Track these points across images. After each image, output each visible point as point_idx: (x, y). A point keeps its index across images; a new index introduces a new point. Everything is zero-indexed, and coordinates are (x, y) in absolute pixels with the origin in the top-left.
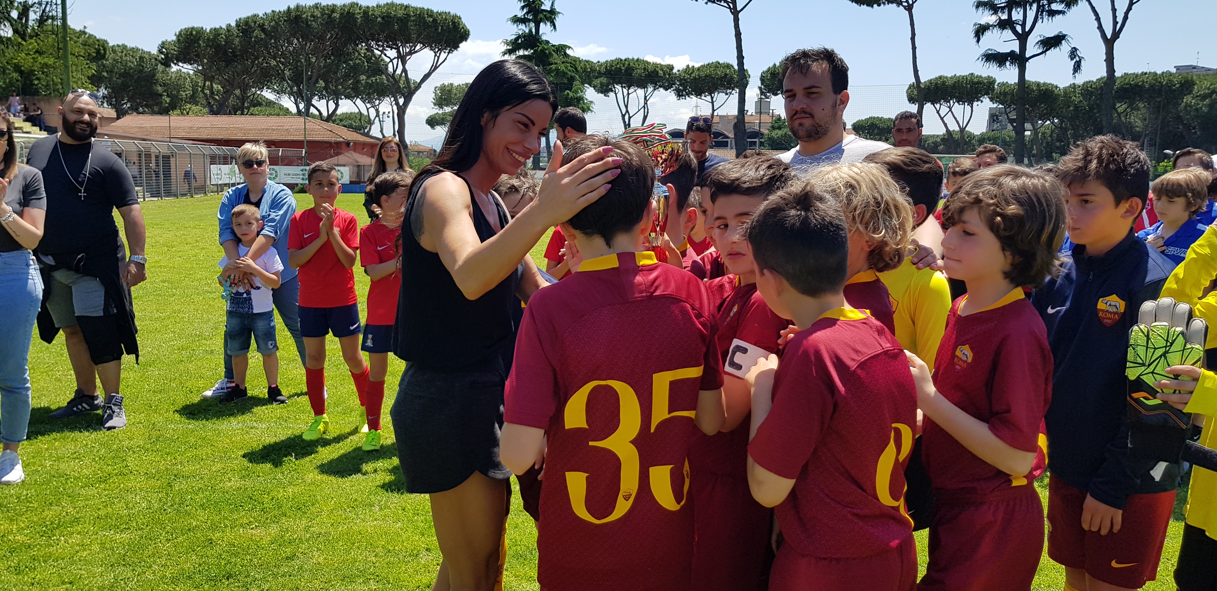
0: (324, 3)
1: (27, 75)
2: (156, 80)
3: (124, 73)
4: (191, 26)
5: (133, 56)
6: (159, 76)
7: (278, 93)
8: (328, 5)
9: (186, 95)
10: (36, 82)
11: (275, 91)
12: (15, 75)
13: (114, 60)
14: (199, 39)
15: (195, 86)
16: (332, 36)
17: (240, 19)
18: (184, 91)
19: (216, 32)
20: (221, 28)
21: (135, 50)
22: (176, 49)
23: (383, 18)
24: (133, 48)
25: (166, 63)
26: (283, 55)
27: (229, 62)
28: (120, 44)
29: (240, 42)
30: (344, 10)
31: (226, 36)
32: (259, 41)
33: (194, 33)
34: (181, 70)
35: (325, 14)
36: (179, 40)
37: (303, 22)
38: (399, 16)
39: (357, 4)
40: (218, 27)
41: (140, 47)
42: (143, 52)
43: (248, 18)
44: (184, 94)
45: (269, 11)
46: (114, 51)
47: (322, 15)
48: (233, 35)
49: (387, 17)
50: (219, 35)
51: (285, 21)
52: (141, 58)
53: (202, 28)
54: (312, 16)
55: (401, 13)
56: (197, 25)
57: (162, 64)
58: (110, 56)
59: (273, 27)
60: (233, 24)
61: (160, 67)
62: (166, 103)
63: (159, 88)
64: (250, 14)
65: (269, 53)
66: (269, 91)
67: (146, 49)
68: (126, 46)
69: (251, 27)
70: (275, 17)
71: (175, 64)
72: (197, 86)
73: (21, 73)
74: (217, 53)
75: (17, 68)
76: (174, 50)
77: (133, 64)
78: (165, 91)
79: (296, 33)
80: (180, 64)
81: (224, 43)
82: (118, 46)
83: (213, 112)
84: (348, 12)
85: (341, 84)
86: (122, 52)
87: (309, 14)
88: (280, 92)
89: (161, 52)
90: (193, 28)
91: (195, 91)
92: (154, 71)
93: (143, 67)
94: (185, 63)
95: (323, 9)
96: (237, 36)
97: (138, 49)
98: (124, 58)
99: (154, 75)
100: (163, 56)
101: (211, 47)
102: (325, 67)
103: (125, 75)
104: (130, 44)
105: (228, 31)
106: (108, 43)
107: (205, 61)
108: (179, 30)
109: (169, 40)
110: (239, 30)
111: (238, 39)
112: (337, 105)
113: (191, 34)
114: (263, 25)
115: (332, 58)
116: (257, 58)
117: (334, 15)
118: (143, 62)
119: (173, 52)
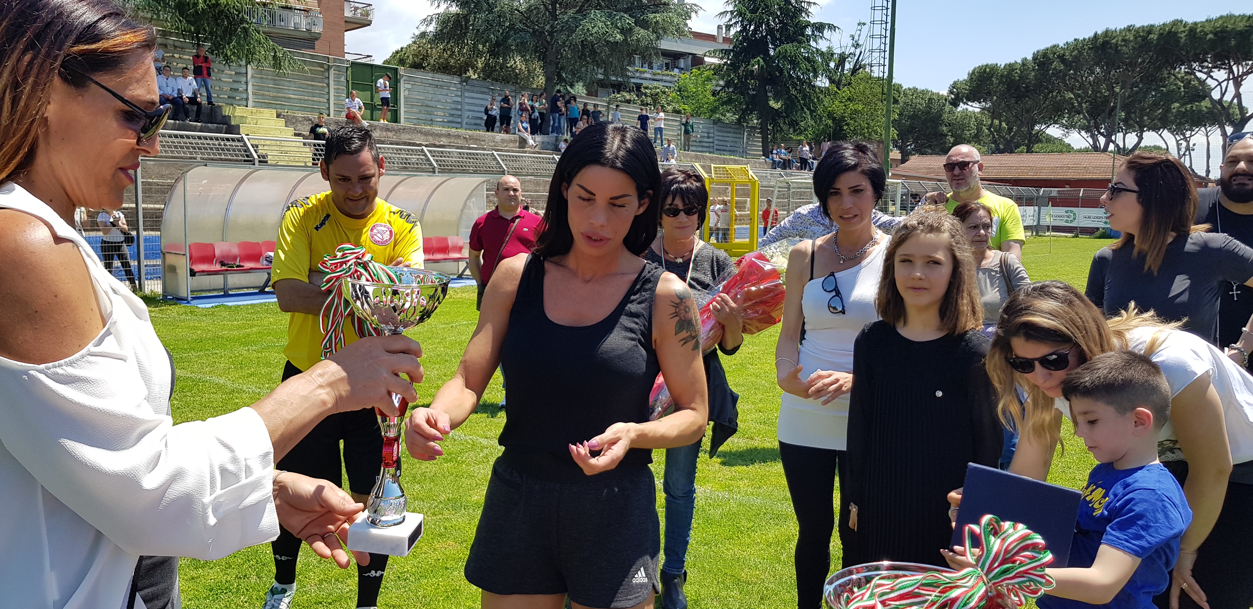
0: (1138, 25)
2: (942, 120)
4: (985, 64)
5: (922, 99)
6: (945, 116)
7: (1066, 128)
8: (1143, 27)
9: (970, 134)
11: (1063, 125)
13: (905, 103)
14: (992, 76)
15: (980, 124)
16: (1143, 62)
17: (1038, 52)
18: (969, 130)
19: (1011, 67)
20: (1016, 63)
22: (967, 87)
23: (1215, 34)
24: (923, 91)
25: (955, 103)
26: (1082, 86)
27: (1019, 98)
28: (911, 87)
29: (1035, 75)
30: (1164, 30)
31: (1020, 70)
32: (1057, 73)
33: (988, 70)
34: (967, 109)
35: (1140, 36)
36: (971, 79)
37: (1111, 48)
38: (1239, 29)
39: (1181, 21)
40: (1013, 62)
41: (930, 89)
42: (933, 94)
43: (1047, 49)
44: (968, 133)
45: (1071, 40)
46: (905, 95)
47: (1136, 38)
48: (1028, 68)
49: (1221, 32)
50: (1013, 70)
51: (1090, 48)
52: (930, 99)
53: (997, 65)
54: (1123, 40)
55: (1241, 26)
57: (951, 104)
58: (902, 100)
59: (1075, 57)
60: (1030, 57)
61: (948, 107)
63: (945, 128)
65: (1065, 85)
66: (1057, 126)
67: (936, 91)
68: (917, 89)
69: (1050, 59)
70: (1078, 46)
71: (964, 103)
72: (982, 124)
74: (1008, 90)
76: (965, 89)
77: (922, 105)
78: (949, 131)
79: (1100, 61)
80: (970, 103)
81: (1018, 78)
82: (909, 89)
83: (998, 151)
84: (1170, 32)
85: (1147, 114)
86: (913, 95)
87: (1120, 38)
88: (1069, 127)
89: (951, 92)
90: (987, 65)
91: (979, 130)
93: (931, 108)
94: (973, 102)
95: (1137, 31)
96: (1034, 70)
97: (928, 91)
98: (914, 101)
99: (941, 116)
100: (953, 96)
101: (1004, 83)
102: (1129, 97)
103: (914, 117)
104: (921, 87)
105: (1024, 64)
106: (902, 88)
107: (995, 98)
108: (972, 68)
109: (961, 79)
110: (1035, 63)
111: (1033, 73)
112: (1141, 138)
113: (985, 71)
114: (1064, 55)
115: (1141, 86)
116: (1052, 92)
117: (1151, 36)
118: (932, 103)
119: (964, 91)
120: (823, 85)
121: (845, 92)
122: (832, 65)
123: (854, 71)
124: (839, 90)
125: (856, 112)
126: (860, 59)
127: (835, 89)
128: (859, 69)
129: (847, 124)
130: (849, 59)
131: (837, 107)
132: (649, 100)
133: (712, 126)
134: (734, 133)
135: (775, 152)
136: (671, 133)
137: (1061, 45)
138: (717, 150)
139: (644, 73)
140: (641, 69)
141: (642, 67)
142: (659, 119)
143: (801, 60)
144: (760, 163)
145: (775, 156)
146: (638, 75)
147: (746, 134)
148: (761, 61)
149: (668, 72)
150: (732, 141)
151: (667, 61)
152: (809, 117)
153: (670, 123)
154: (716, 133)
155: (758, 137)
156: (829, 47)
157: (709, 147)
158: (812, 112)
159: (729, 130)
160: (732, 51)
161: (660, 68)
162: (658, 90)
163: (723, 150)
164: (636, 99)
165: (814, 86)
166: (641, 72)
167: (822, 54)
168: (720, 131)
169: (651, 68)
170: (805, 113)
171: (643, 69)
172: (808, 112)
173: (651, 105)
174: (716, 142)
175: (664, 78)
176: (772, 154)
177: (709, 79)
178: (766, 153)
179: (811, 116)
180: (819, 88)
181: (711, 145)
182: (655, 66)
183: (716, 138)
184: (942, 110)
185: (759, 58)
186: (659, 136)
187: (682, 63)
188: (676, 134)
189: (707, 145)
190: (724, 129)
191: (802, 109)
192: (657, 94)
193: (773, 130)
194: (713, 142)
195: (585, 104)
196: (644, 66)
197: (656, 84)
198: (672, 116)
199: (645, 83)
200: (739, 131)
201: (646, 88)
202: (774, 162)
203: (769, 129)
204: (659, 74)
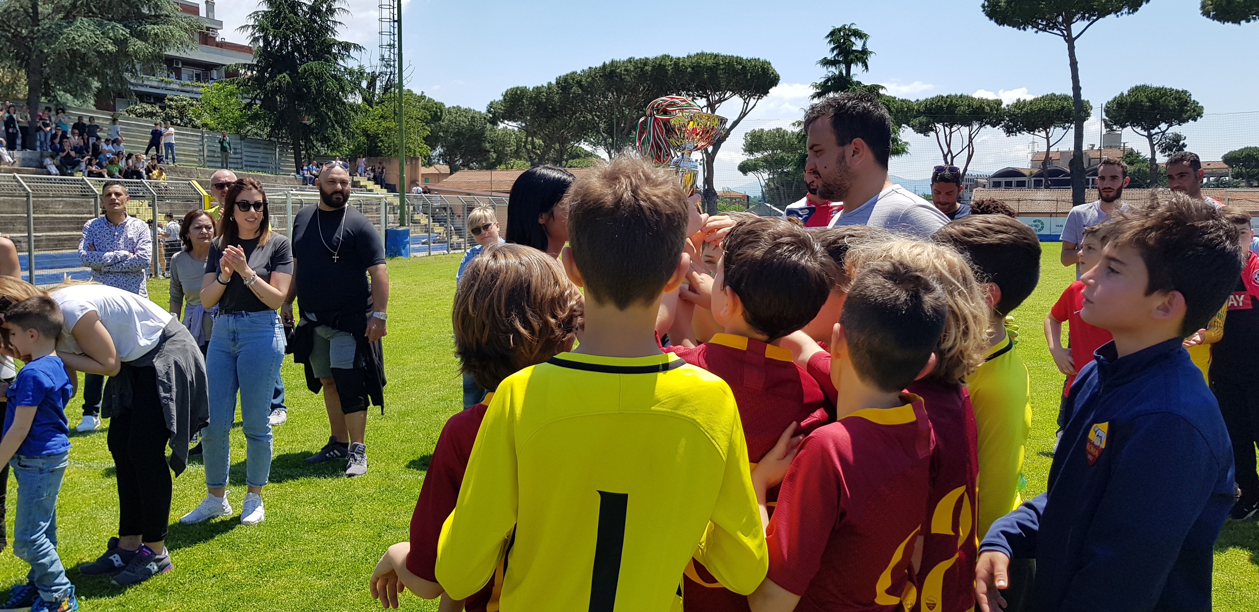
0: (637, 58)
1: (372, 138)
2: (485, 138)
3: (458, 132)
4: (516, 86)
5: (465, 117)
6: (487, 133)
8: (640, 59)
10: (380, 144)
11: (591, 143)
12: (362, 139)
13: (450, 121)
14: (523, 98)
15: (518, 141)
17: (560, 77)
18: (510, 147)
19: (538, 90)
20: (543, 86)
21: (467, 111)
22: (503, 108)
23: (693, 68)
24: (466, 109)
25: (494, 122)
26: (599, 109)
27: (549, 118)
28: (455, 106)
29: (560, 98)
30: (656, 63)
31: (546, 93)
32: (577, 97)
33: (519, 92)
34: (506, 127)
35: (638, 67)
36: (505, 99)
37: (617, 76)
38: (708, 65)
39: (669, 56)
40: (540, 85)
41: (472, 108)
42: (475, 112)
43: (567, 75)
44: (509, 149)
45: (586, 68)
46: (450, 113)
47: (635, 69)
48: (554, 92)
49: (697, 66)
50: (540, 93)
51: (601, 76)
52: (472, 117)
53: (526, 87)
54: (625, 70)
55: (710, 62)
56: (521, 85)
57: (490, 123)
58: (446, 117)
59: (590, 83)
60: (554, 82)
61: (489, 126)
62: (493, 158)
63: (487, 145)
64: (569, 72)
65: (586, 108)
66: (587, 143)
67: (477, 110)
68: (460, 108)
69: (570, 84)
70: (592, 73)
71: (501, 122)
72: (521, 141)
73: (368, 136)
74: (538, 110)
75: (365, 133)
76: (501, 109)
77: (465, 123)
78: (492, 148)
79: (611, 88)
80: (506, 122)
81: (545, 100)
84: (660, 65)
86: (456, 113)
87: (623, 69)
88: (597, 143)
89: (489, 111)
90: (518, 88)
92: (483, 130)
93: (474, 126)
94: (510, 120)
95: (636, 63)
96: (557, 93)
97: (470, 110)
98: (458, 119)
99: (483, 133)
100: (491, 115)
101: (533, 105)
103: (459, 134)
104: (464, 106)
105: (549, 88)
106: (444, 106)
107: (528, 118)
108: (506, 90)
109: (497, 100)
110: (558, 87)
111: (557, 96)
113: (516, 93)
114: (581, 81)
116: (574, 113)
117: (647, 68)
118: (474, 121)
119: (499, 111)
120: (356, 103)
121: (378, 110)
122: (364, 84)
123: (386, 89)
124: (372, 108)
125: (388, 129)
126: (392, 78)
127: (367, 107)
128: (390, 88)
129: (381, 141)
130: (381, 78)
131: (371, 125)
133: (239, 141)
134: (265, 149)
135: (305, 168)
136: (192, 149)
137: (579, 72)
138: (246, 166)
139: (170, 83)
140: (166, 79)
141: (168, 76)
143: (328, 77)
144: (289, 180)
145: (306, 172)
147: (278, 150)
148: (287, 77)
149: (199, 83)
150: (262, 157)
151: (198, 72)
152: (340, 134)
153: (190, 138)
154: (245, 149)
155: (291, 153)
157: (237, 163)
159: (259, 146)
161: (190, 78)
164: (160, 111)
165: (344, 103)
167: (351, 73)
168: (248, 147)
170: (336, 130)
172: (339, 129)
174: (245, 158)
175: (195, 89)
176: (302, 170)
177: (232, 94)
178: (299, 168)
179: (343, 133)
180: (351, 105)
181: (239, 161)
182: (184, 76)
183: (245, 153)
184: (484, 128)
185: (284, 74)
188: (197, 149)
193: (306, 146)
194: (241, 158)
198: (192, 131)
200: (271, 147)
202: (305, 178)
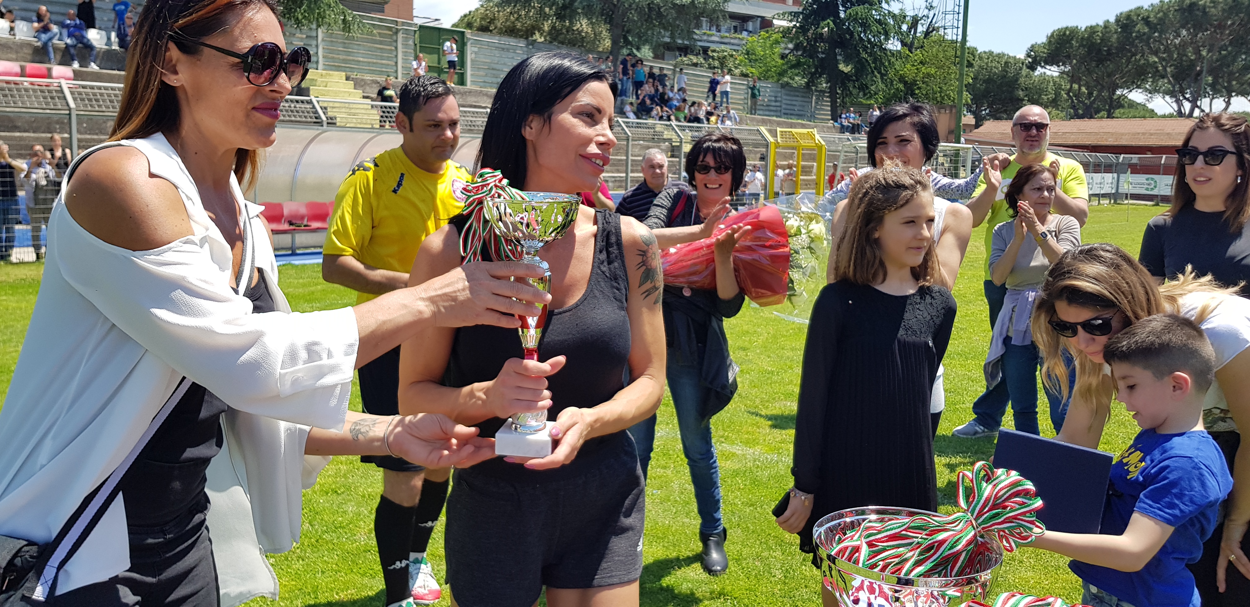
1: (909, 85)
2: (1018, 85)
3: (988, 79)
4: (1065, 26)
5: (998, 62)
6: (1022, 80)
7: (1150, 93)
9: (1048, 99)
11: (1146, 90)
13: (980, 67)
14: (1072, 39)
16: (1233, 24)
17: (1121, 14)
18: (1046, 95)
19: (1092, 30)
20: (1098, 25)
21: (1000, 56)
22: (1046, 51)
24: (999, 54)
25: (1032, 67)
27: (1100, 61)
28: (987, 50)
29: (1118, 38)
31: (1102, 33)
32: (1140, 36)
33: (1068, 33)
34: (1045, 73)
36: (1050, 42)
37: (1198, 9)
40: (1094, 24)
41: (1006, 53)
42: (1009, 57)
43: (1131, 11)
44: (1045, 97)
46: (981, 58)
48: (1111, 31)
50: (1094, 33)
51: (1176, 10)
52: (1006, 63)
53: (1077, 27)
57: (1028, 67)
58: (977, 63)
59: (1160, 19)
60: (1112, 20)
61: (1025, 71)
63: (1021, 93)
66: (1140, 90)
67: (1011, 55)
68: (993, 52)
69: (1134, 21)
71: (1042, 67)
72: (1060, 88)
74: (1089, 52)
76: (1044, 53)
77: (997, 69)
78: (1026, 96)
79: (1187, 23)
80: (1048, 67)
81: (1099, 41)
82: (985, 52)
83: (1077, 116)
85: (1236, 79)
86: (988, 58)
88: (1154, 91)
89: (1028, 55)
90: (1067, 28)
91: (1057, 94)
93: (1007, 72)
94: (1052, 65)
96: (1116, 32)
97: (1004, 55)
98: (990, 65)
99: (1017, 80)
100: (1030, 60)
101: (1084, 46)
102: (1217, 60)
103: (989, 81)
104: (997, 50)
105: (1106, 27)
106: (977, 51)
107: (1075, 61)
108: (1051, 31)
109: (1039, 42)
111: (1115, 36)
112: (1228, 104)
113: (1064, 34)
114: (1148, 17)
115: (1230, 49)
116: (1134, 55)
118: (1008, 67)
119: (1042, 54)
120: (895, 49)
121: (918, 55)
122: (904, 27)
123: (927, 34)
124: (912, 53)
125: (929, 75)
126: (934, 21)
127: (907, 52)
128: (932, 32)
129: (919, 88)
130: (922, 21)
131: (909, 70)
132: (716, 63)
133: (779, 90)
134: (803, 97)
135: (843, 116)
136: (738, 97)
137: (1146, 7)
138: (785, 114)
139: (711, 35)
140: (708, 32)
141: (710, 30)
142: (725, 83)
143: (873, 22)
144: (828, 127)
145: (843, 120)
146: (705, 38)
147: (814, 98)
148: (831, 23)
149: (736, 35)
150: (800, 106)
151: (734, 24)
152: (880, 80)
153: (737, 86)
154: (785, 97)
155: (827, 101)
156: (901, 10)
157: (776, 111)
158: (882, 75)
159: (797, 94)
160: (802, 13)
161: (728, 30)
162: (725, 54)
163: (791, 114)
164: (703, 62)
165: (885, 49)
166: (709, 35)
167: (894, 16)
168: (787, 95)
169: (719, 31)
170: (876, 77)
171: (711, 32)
172: (878, 76)
173: (718, 68)
174: (784, 106)
175: (732, 41)
176: (841, 118)
177: (777, 42)
178: (835, 117)
179: (882, 81)
180: (890, 51)
181: (779, 109)
182: (723, 29)
183: (784, 102)
184: (1018, 74)
185: (828, 20)
186: (725, 100)
187: (750, 26)
188: (743, 97)
189: (774, 109)
190: (792, 93)
191: (873, 72)
192: (725, 57)
193: (842, 94)
194: (780, 106)
195: (651, 67)
196: (712, 29)
197: (723, 47)
198: (739, 80)
199: (713, 46)
200: (808, 95)
201: (714, 51)
202: (843, 126)
203: (838, 93)
204: (727, 37)
